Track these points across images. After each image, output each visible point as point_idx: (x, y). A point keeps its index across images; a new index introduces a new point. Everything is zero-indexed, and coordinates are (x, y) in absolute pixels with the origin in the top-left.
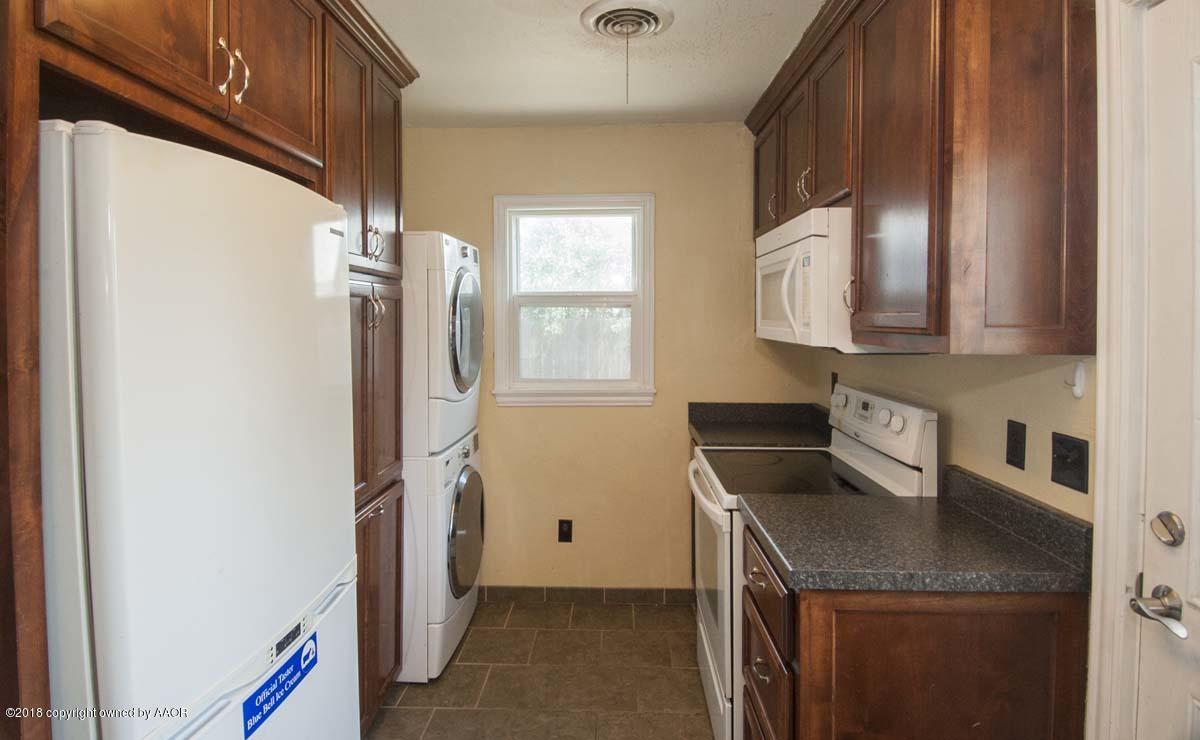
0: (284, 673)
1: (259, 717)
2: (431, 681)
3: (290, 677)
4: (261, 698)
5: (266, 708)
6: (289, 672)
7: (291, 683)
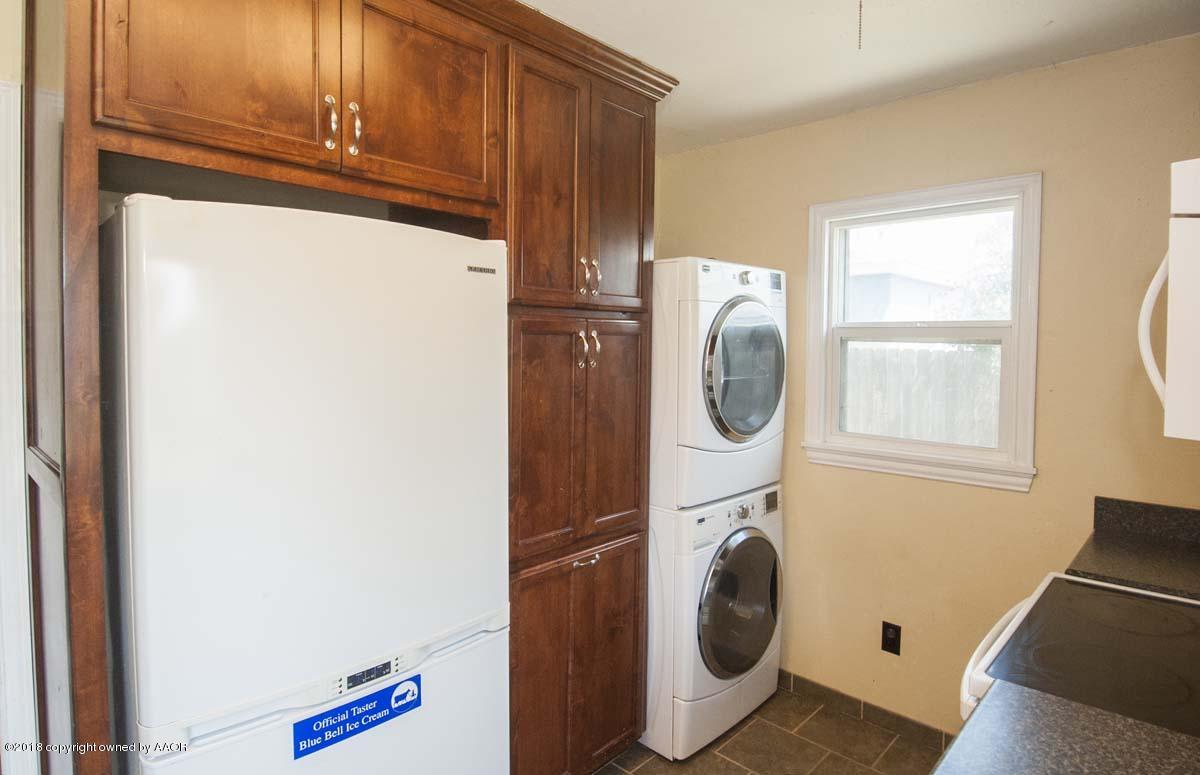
0: (360, 706)
1: (317, 741)
2: (676, 760)
3: (371, 712)
4: (322, 725)
5: (329, 735)
6: (368, 707)
7: (373, 718)
